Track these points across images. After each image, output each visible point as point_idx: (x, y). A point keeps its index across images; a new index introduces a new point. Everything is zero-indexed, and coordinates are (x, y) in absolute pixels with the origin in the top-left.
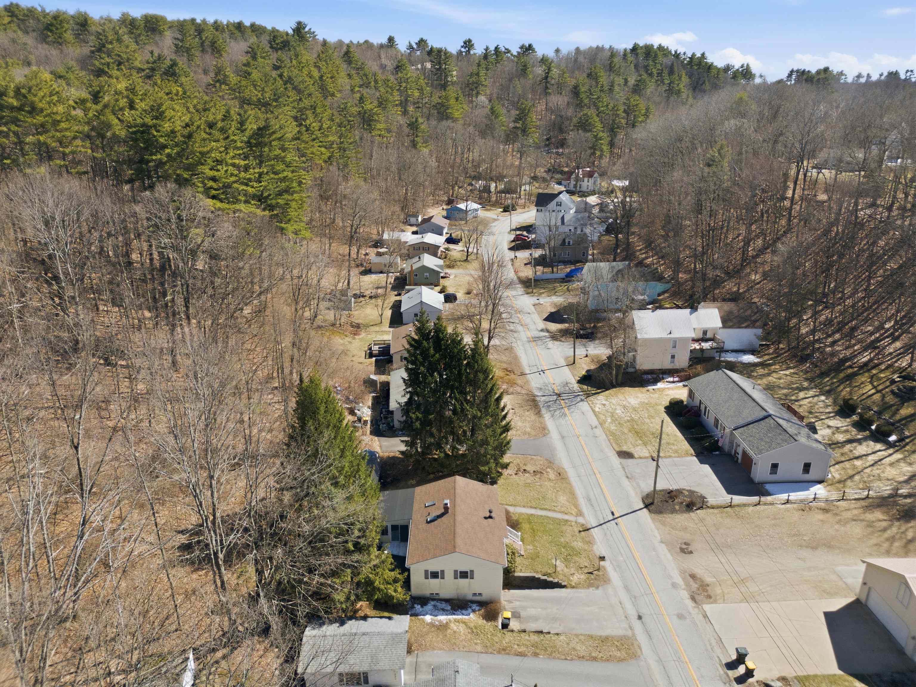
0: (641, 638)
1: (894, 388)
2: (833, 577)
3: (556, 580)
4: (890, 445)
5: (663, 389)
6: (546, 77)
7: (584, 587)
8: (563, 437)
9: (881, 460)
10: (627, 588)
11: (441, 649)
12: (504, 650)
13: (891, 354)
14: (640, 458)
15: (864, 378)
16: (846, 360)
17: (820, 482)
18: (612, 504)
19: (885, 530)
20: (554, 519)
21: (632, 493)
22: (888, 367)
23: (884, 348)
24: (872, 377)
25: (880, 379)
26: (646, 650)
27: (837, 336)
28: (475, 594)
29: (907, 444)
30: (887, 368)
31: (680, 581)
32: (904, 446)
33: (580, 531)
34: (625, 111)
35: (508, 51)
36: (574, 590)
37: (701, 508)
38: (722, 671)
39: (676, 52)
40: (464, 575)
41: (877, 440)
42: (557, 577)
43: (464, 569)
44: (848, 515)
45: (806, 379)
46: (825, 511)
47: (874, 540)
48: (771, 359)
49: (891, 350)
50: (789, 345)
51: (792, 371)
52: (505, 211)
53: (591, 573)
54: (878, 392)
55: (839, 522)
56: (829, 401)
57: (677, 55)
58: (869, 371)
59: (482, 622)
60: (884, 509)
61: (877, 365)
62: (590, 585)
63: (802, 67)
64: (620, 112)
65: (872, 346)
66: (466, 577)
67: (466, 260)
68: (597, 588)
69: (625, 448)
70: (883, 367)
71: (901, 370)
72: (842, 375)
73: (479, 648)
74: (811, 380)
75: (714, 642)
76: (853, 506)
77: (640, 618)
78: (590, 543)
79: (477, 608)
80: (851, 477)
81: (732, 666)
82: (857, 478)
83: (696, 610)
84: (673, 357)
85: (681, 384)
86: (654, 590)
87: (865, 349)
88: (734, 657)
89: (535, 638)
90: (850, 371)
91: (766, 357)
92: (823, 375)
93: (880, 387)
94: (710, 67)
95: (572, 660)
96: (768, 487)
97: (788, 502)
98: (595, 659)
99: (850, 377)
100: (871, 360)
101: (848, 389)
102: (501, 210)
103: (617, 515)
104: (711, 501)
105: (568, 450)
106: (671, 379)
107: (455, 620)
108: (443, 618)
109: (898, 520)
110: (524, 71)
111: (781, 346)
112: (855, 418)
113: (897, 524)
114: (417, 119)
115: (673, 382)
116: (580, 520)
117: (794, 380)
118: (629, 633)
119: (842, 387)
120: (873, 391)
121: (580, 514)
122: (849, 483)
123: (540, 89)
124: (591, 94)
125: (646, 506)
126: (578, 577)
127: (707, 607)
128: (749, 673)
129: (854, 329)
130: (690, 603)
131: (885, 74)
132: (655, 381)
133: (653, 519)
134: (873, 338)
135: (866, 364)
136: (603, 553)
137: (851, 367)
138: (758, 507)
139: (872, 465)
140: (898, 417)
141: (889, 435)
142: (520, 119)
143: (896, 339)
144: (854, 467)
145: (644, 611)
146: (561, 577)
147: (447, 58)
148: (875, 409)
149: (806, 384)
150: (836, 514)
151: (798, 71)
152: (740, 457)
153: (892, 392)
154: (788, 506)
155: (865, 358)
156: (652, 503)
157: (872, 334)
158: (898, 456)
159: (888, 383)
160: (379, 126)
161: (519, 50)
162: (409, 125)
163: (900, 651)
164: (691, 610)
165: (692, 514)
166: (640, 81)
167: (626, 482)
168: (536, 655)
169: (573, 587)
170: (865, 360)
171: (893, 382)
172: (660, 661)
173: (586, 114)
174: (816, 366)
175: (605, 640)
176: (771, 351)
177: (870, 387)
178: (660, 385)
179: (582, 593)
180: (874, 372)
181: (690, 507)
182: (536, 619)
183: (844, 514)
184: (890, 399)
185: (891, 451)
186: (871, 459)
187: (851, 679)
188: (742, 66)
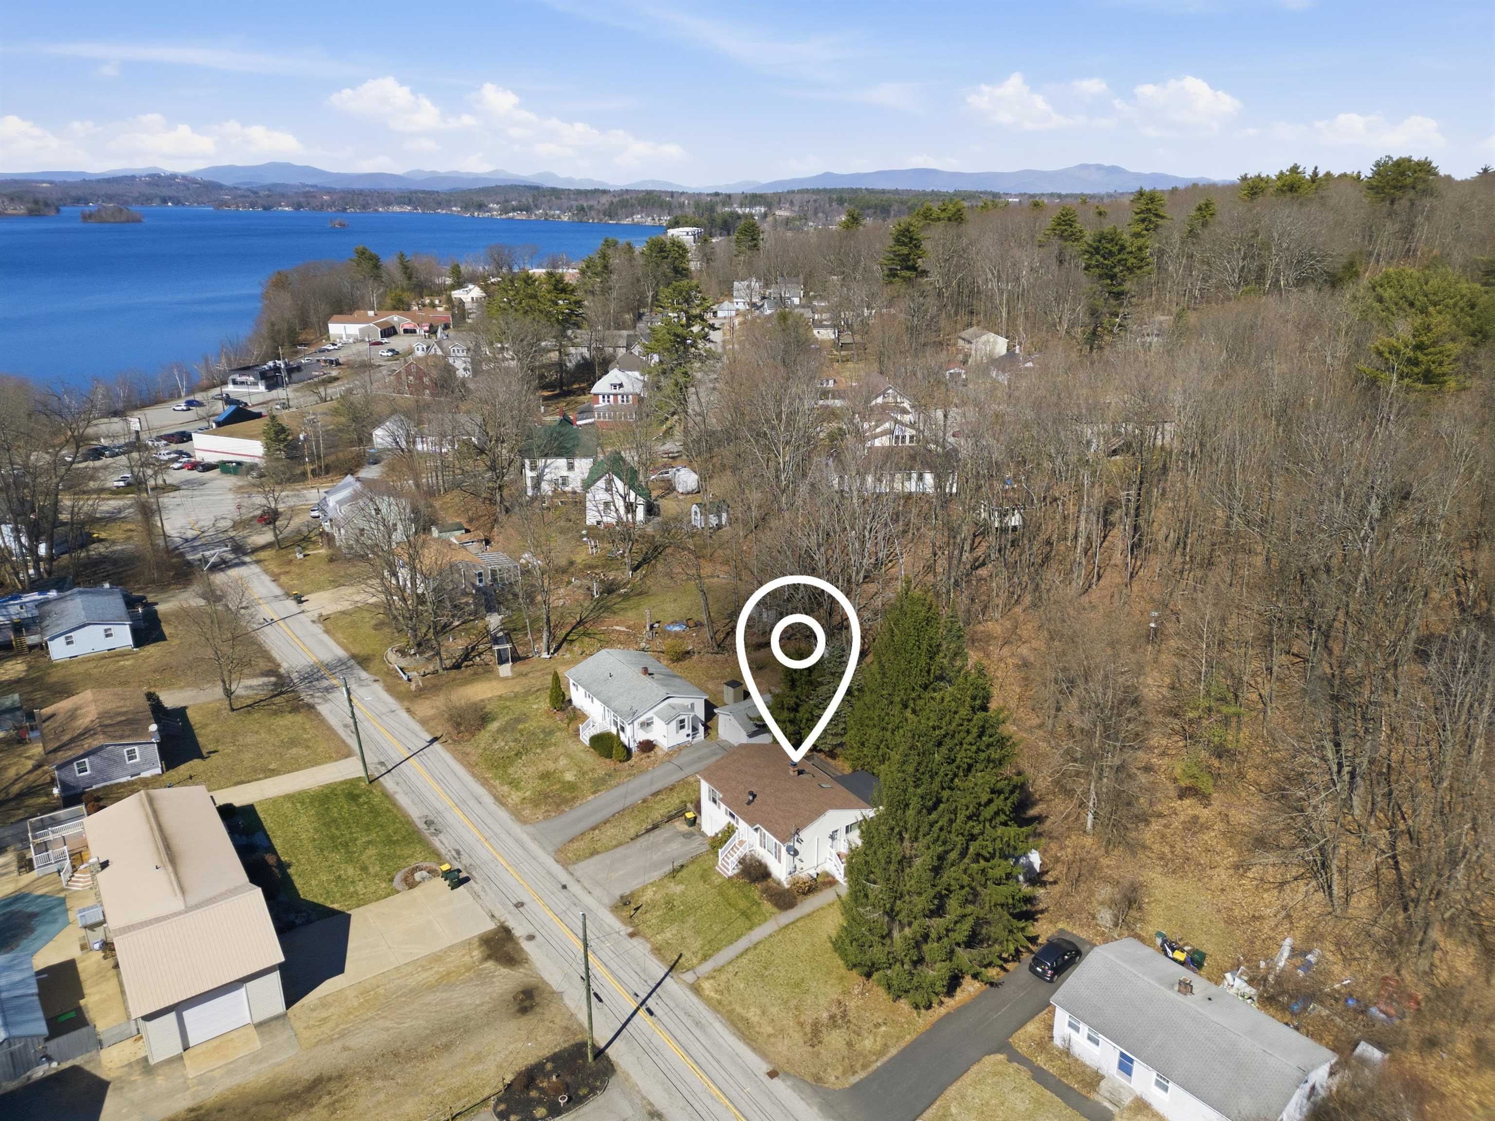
0: (557, 869)
7: (637, 890)
12: (671, 789)
18: (659, 1028)
26: (549, 861)
31: (526, 945)
33: (680, 956)
36: (647, 883)
38: (472, 872)
53: (637, 909)
62: (631, 894)
68: (622, 895)
77: (564, 887)
78: (657, 951)
83: (502, 919)
86: (555, 919)
95: (613, 816)
98: (594, 829)
103: (642, 1012)
116: (689, 977)
118: (571, 868)
121: (696, 989)
125: (603, 1053)
126: (649, 897)
127: (490, 927)
130: (511, 924)
136: (635, 941)
145: (561, 895)
164: (508, 917)
175: (593, 852)
179: (638, 884)
182: (667, 841)
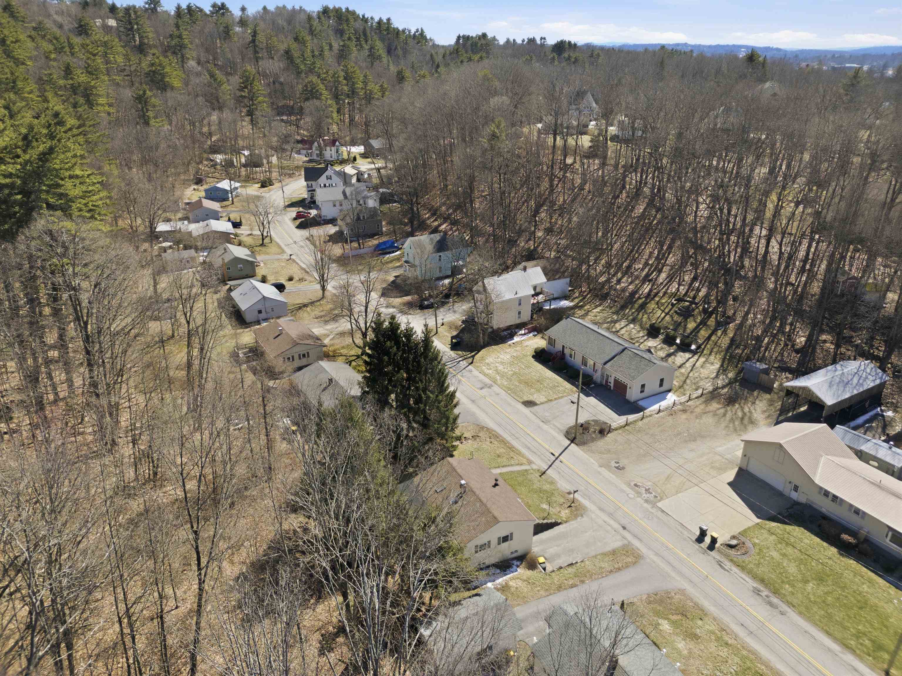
0: (636, 543)
1: (675, 309)
2: (718, 457)
3: (553, 521)
4: (694, 353)
5: (521, 342)
6: (253, 41)
7: (573, 520)
8: (473, 401)
9: (694, 365)
10: (601, 509)
11: (519, 605)
12: (560, 587)
13: (662, 283)
14: (542, 403)
15: (652, 305)
16: (633, 294)
17: (669, 391)
18: (547, 447)
19: (725, 415)
20: (518, 472)
21: (555, 434)
22: (665, 293)
23: (656, 279)
24: (657, 303)
25: (663, 304)
26: (644, 550)
27: (619, 275)
28: (512, 553)
29: (704, 349)
30: (664, 295)
31: (631, 492)
32: (702, 352)
33: (540, 476)
34: (345, 79)
35: (201, 10)
36: (568, 524)
37: (609, 432)
38: (696, 546)
39: (363, 16)
40: (505, 539)
41: (684, 351)
42: (552, 518)
43: (504, 535)
44: (698, 410)
45: (613, 313)
46: (684, 411)
47: (723, 425)
48: (581, 301)
49: (661, 281)
50: (589, 287)
51: (600, 308)
52: (263, 186)
53: (570, 506)
54: (667, 314)
55: (697, 417)
56: (638, 327)
57: (365, 20)
58: (653, 299)
59: (529, 573)
60: (716, 400)
61: (656, 295)
62: (576, 517)
63: (467, 33)
64: (341, 79)
65: (646, 279)
66: (507, 540)
67: (262, 245)
68: (582, 516)
69: (526, 399)
70: (661, 294)
71: (674, 295)
72: (636, 306)
73: (542, 593)
74: (617, 313)
75: (679, 527)
76: (698, 403)
77: (624, 528)
78: (553, 483)
79: (518, 563)
80: (685, 382)
81: (700, 539)
82: (688, 381)
83: (654, 509)
84: (519, 313)
85: (531, 335)
86: (620, 505)
87: (643, 283)
88: (698, 533)
89: (570, 570)
90: (640, 301)
91: (577, 301)
92: (623, 307)
93: (667, 311)
94: (397, 33)
95: (607, 576)
96: (641, 403)
97: (659, 411)
98: (619, 569)
99: (643, 307)
100: (651, 290)
101: (646, 316)
102: (259, 185)
103: (556, 455)
104: (614, 425)
105: (484, 411)
106: (523, 332)
107: (511, 579)
108: (500, 581)
109: (728, 405)
110: (227, 33)
111: (583, 289)
112: (661, 337)
113: (729, 408)
114: (145, 92)
115: (525, 334)
116: (534, 467)
117: (605, 315)
118: (626, 542)
119: (641, 314)
120: (663, 314)
121: (530, 462)
122: (685, 386)
123: (250, 53)
124: (304, 59)
125: (572, 441)
126: (565, 513)
127: (659, 505)
128: (714, 540)
129: (629, 267)
130: (647, 506)
131: (526, 40)
132: (511, 336)
133: (582, 450)
134: (644, 273)
135: (649, 294)
137: (639, 298)
138: (644, 420)
139: (692, 370)
140: (688, 331)
141: (690, 346)
142: (246, 87)
143: (660, 271)
144: (682, 374)
145: (624, 522)
146: (554, 517)
147: (137, 17)
148: (671, 327)
149: (615, 317)
150: (692, 412)
151: (464, 37)
152: (612, 385)
153: (676, 312)
154: (661, 414)
155: (646, 288)
156: (575, 438)
157: (643, 270)
158: (702, 360)
159: (670, 306)
160: (102, 100)
161: (211, 9)
162: (137, 98)
163: (780, 494)
164: (651, 510)
165: (606, 438)
166: (343, 46)
167: (545, 427)
168: (583, 582)
169: (566, 522)
170: (647, 291)
171: (673, 305)
172: (657, 554)
173: (312, 81)
174: (616, 301)
175: (614, 552)
176: (577, 294)
177: (660, 312)
178: (516, 339)
179: (573, 524)
180: (657, 299)
181: (602, 432)
182: (561, 555)
183: (696, 410)
184: (676, 318)
185: (696, 357)
186: (689, 365)
187: (767, 522)
188: (417, 30)
